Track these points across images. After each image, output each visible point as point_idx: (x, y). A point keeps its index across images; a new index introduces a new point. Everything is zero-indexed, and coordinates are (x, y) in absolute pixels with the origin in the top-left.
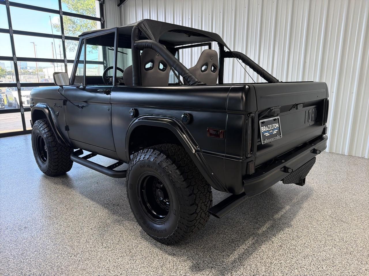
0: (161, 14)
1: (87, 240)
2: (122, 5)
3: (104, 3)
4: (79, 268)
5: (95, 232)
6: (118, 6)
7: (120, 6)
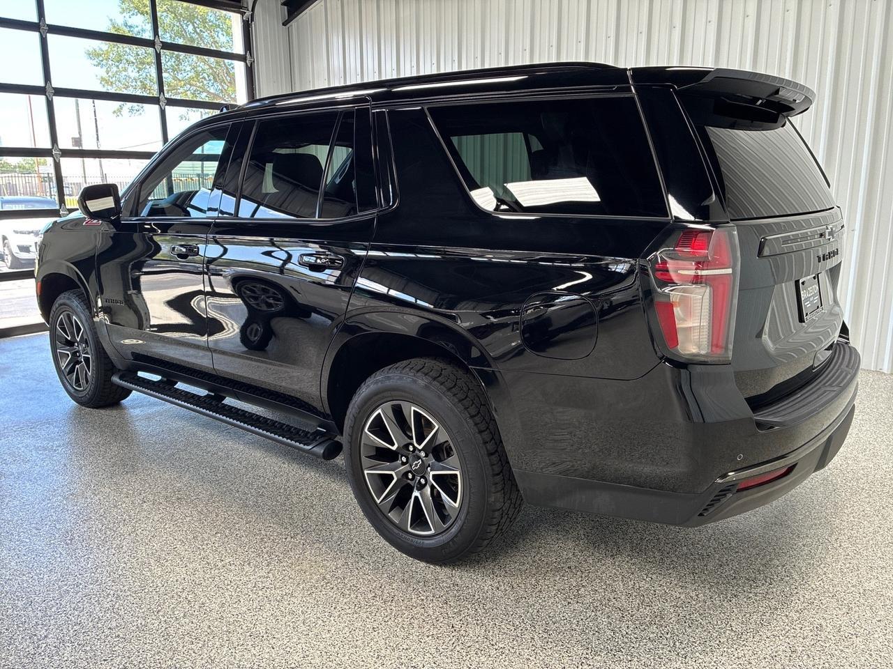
0: (388, 45)
1: (304, 515)
2: (294, 23)
3: (252, 20)
4: (306, 554)
5: (314, 503)
6: (285, 24)
7: (288, 25)
